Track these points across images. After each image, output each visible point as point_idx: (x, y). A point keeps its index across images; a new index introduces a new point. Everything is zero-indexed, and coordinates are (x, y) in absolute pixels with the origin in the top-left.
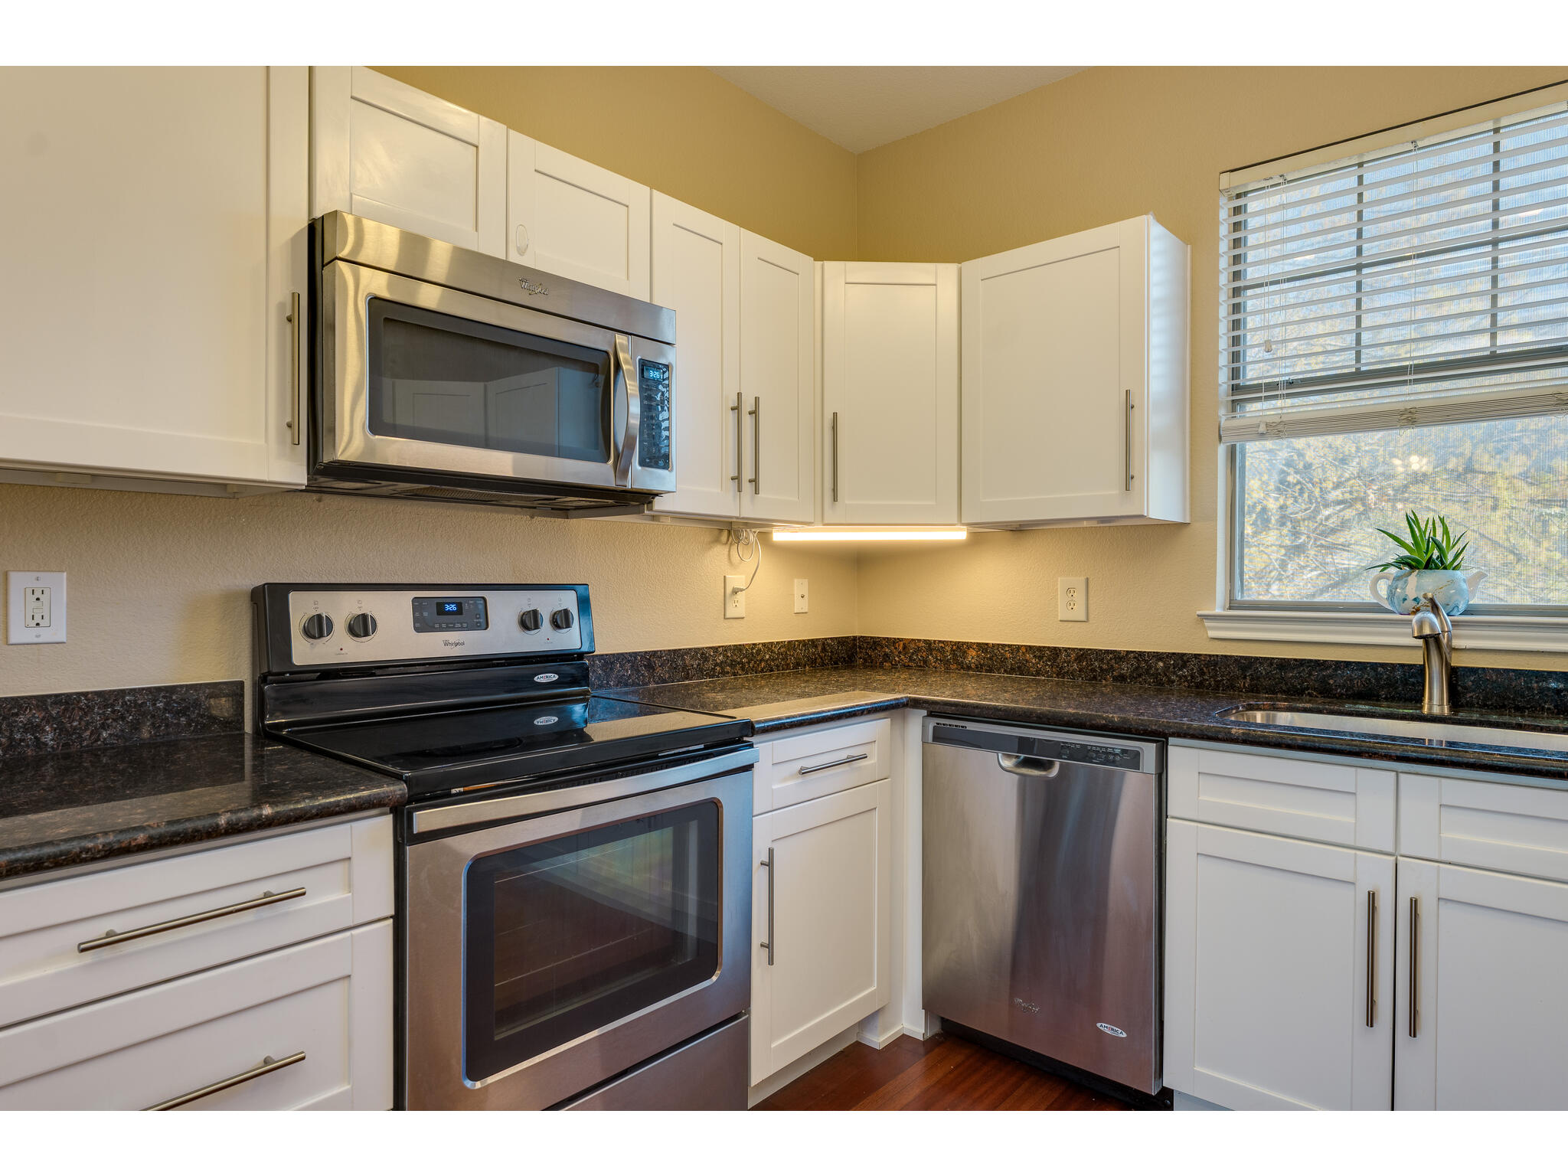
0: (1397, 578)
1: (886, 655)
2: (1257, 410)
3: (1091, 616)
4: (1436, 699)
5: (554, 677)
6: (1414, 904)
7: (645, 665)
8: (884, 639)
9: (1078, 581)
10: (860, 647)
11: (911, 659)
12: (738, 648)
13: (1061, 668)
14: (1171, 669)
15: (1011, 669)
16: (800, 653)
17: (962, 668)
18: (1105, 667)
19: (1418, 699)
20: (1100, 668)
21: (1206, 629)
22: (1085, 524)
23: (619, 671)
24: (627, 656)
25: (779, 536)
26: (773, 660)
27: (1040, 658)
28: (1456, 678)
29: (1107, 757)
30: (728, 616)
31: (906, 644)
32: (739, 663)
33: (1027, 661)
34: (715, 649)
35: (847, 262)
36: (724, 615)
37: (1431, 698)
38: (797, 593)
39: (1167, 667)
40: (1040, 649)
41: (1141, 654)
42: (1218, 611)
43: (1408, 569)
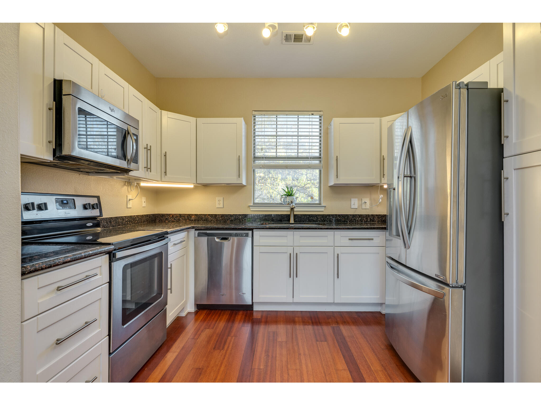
0: (285, 198)
1: (167, 219)
2: (257, 162)
3: (224, 207)
4: (292, 221)
5: (91, 224)
6: (297, 254)
7: (109, 221)
8: (166, 214)
9: (221, 199)
10: (157, 217)
11: (175, 219)
12: (131, 217)
13: (217, 219)
14: (243, 218)
15: (204, 220)
16: (144, 218)
17: (190, 221)
18: (228, 218)
19: (289, 220)
20: (227, 219)
21: (250, 209)
22: (223, 185)
23: (103, 223)
24: (105, 219)
25: (143, 184)
26: (139, 220)
27: (212, 217)
28: (295, 216)
29: (241, 235)
30: (128, 207)
31: (173, 215)
32: (131, 221)
33: (208, 218)
34: (125, 217)
35: (169, 112)
36: (127, 207)
37: (291, 220)
38: (143, 201)
39: (242, 218)
40: (212, 215)
41: (236, 215)
42: (252, 205)
43: (287, 196)
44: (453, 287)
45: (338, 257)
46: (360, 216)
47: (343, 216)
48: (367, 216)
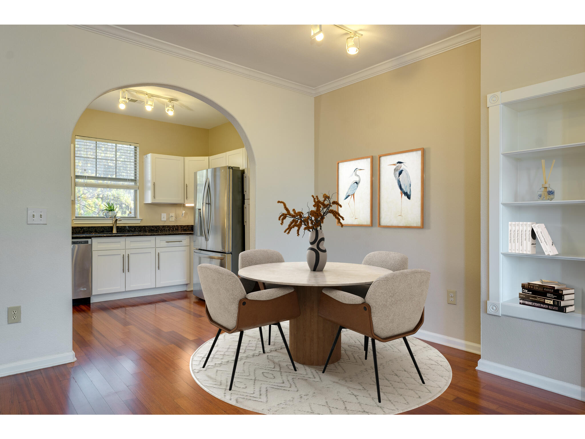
0: (107, 213)
2: (78, 180)
6: (128, 255)
19: (111, 231)
42: (75, 218)
43: (110, 211)
44: (227, 253)
45: (159, 255)
46: (168, 226)
47: (155, 227)
48: (174, 226)
